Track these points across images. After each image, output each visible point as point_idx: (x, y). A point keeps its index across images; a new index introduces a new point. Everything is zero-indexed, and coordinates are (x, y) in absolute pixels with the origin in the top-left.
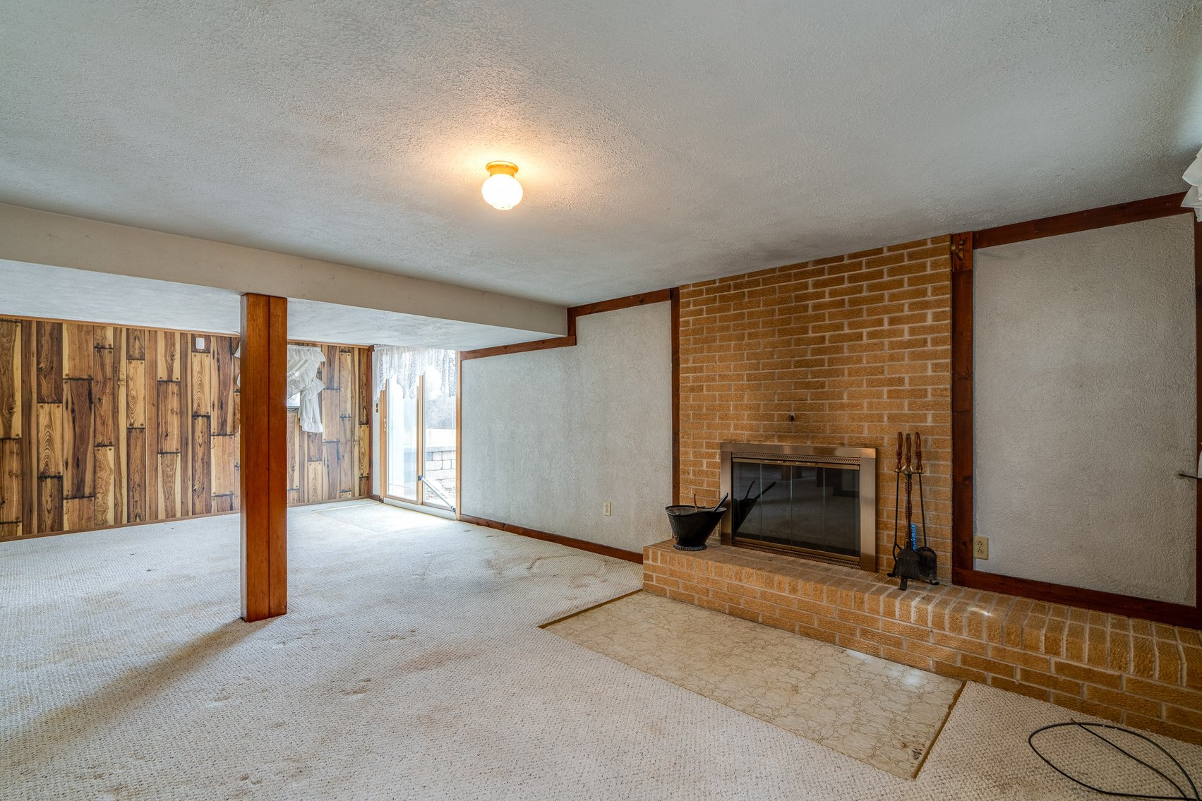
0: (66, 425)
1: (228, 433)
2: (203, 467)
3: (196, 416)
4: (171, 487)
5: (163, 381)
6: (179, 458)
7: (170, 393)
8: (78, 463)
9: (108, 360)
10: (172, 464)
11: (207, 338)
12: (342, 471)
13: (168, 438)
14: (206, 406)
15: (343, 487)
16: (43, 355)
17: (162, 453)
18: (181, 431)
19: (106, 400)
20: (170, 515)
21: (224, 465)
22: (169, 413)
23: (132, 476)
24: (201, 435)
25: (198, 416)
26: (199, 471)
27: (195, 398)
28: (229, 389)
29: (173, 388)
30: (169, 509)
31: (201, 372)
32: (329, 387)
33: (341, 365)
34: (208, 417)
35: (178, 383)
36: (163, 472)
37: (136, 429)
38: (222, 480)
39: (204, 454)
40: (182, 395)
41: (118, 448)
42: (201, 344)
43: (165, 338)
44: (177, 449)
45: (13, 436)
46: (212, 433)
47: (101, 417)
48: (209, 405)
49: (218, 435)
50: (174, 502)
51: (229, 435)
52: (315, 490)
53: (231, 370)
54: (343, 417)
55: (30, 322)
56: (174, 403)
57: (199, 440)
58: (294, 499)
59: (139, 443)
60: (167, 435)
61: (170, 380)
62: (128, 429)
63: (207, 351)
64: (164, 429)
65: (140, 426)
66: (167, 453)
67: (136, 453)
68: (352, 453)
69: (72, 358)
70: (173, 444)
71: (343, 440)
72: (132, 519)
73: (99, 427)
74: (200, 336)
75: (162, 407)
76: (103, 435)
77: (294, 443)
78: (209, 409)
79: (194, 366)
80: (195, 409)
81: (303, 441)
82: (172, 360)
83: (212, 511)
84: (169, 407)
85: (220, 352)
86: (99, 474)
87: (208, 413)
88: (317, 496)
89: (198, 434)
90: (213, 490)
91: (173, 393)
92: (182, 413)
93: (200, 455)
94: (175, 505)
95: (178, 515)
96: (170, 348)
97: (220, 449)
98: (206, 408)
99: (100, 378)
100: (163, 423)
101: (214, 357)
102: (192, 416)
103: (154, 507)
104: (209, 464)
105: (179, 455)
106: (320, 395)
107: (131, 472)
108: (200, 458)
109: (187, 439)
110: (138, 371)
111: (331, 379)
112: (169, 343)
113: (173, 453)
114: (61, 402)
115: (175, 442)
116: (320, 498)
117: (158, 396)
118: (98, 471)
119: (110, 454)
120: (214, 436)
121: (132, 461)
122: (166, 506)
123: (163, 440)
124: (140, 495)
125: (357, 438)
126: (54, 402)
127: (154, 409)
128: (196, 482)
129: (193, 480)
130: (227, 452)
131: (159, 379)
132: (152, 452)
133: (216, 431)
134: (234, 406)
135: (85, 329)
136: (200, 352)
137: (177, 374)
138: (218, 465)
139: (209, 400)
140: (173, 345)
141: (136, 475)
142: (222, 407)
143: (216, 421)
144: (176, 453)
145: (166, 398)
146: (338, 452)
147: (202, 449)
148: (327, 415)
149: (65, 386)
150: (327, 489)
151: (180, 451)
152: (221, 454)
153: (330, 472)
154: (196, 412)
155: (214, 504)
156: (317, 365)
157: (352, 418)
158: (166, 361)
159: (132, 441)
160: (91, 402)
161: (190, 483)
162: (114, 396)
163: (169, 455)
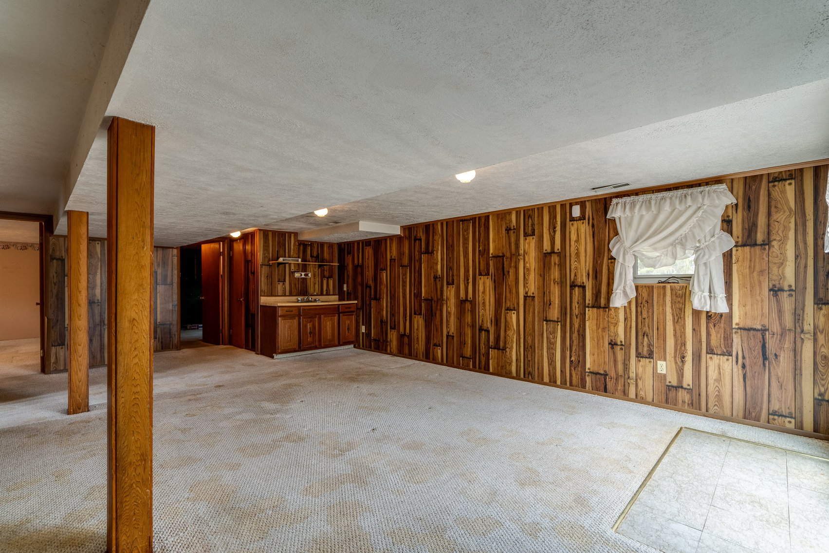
0: (491, 292)
1: (602, 305)
2: (579, 340)
3: (573, 286)
4: (553, 354)
5: (548, 253)
6: (559, 327)
7: (553, 264)
8: (497, 321)
9: (513, 240)
10: (554, 332)
11: (582, 203)
12: (773, 380)
13: (551, 307)
14: (582, 276)
15: (775, 406)
16: (481, 241)
17: (547, 321)
18: (561, 301)
19: (512, 271)
20: (552, 380)
21: (598, 341)
22: (552, 283)
23: (526, 338)
24: (577, 306)
25: (575, 286)
26: (575, 343)
27: (573, 267)
28: (604, 256)
29: (555, 259)
30: (552, 374)
31: (577, 241)
32: (748, 240)
33: (773, 203)
34: (584, 287)
35: (559, 254)
36: (547, 338)
37: (529, 297)
38: (596, 356)
39: (580, 326)
40: (562, 265)
41: (519, 312)
42: (576, 211)
43: (549, 212)
44: (558, 318)
45: (469, 299)
46: (587, 305)
47: (509, 286)
48: (584, 274)
49: (593, 307)
50: (555, 368)
51: (604, 308)
52: (719, 397)
53: (605, 235)
54: (775, 291)
55: (476, 218)
56: (555, 273)
57: (576, 311)
58: (684, 402)
59: (531, 310)
60: (550, 304)
61: (553, 252)
62: (524, 296)
63: (582, 218)
64: (548, 298)
65: (532, 295)
66: (550, 321)
67: (530, 318)
68: (796, 353)
69: (494, 241)
70: (554, 313)
71: (776, 328)
72: (527, 376)
73: (508, 295)
74: (577, 203)
75: (547, 277)
76: (510, 301)
77: (684, 326)
78: (585, 279)
79: (572, 236)
80: (572, 280)
81: (699, 324)
82: (554, 232)
83: (587, 389)
84: (552, 278)
85: (595, 217)
86: (508, 332)
87: (583, 283)
88: (722, 407)
89: (575, 304)
90: (588, 365)
91: (555, 264)
92: (562, 283)
93: (577, 326)
94: (556, 371)
95: (559, 382)
96: (553, 221)
97: (595, 322)
98: (583, 279)
99: (508, 255)
100: (548, 292)
101: (589, 223)
102: (571, 286)
103: (541, 369)
104: (583, 337)
105: (560, 324)
106: (728, 257)
107: (526, 335)
108: (576, 330)
109: (566, 309)
110: (531, 245)
111: (750, 230)
112: (552, 216)
113: (555, 321)
114: (489, 275)
115: (556, 311)
116: (728, 412)
117: (544, 267)
118: (507, 330)
119: (514, 317)
120: (588, 307)
121: (527, 325)
122: (549, 371)
123: (547, 309)
124: (532, 355)
125: (808, 326)
126: (486, 275)
127: (541, 279)
128: (573, 354)
129: (571, 351)
130: (601, 326)
131: (545, 252)
132: (539, 318)
133: (591, 302)
134: (609, 275)
135: (500, 217)
136: (576, 220)
137: (558, 245)
138: (592, 339)
139: (584, 268)
140: (555, 217)
141: (529, 338)
142: (596, 277)
143: (591, 292)
144: (557, 322)
145: (550, 268)
146: (764, 347)
147: (578, 320)
148: (742, 286)
149: (491, 263)
150: (742, 403)
151: (560, 320)
152: (595, 327)
153: (748, 375)
154: (573, 282)
155: (588, 379)
156: (720, 212)
157: (797, 291)
158: (550, 233)
159: (527, 307)
160: (504, 275)
161: (568, 353)
162: (517, 268)
163: (552, 323)
